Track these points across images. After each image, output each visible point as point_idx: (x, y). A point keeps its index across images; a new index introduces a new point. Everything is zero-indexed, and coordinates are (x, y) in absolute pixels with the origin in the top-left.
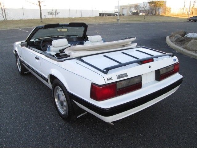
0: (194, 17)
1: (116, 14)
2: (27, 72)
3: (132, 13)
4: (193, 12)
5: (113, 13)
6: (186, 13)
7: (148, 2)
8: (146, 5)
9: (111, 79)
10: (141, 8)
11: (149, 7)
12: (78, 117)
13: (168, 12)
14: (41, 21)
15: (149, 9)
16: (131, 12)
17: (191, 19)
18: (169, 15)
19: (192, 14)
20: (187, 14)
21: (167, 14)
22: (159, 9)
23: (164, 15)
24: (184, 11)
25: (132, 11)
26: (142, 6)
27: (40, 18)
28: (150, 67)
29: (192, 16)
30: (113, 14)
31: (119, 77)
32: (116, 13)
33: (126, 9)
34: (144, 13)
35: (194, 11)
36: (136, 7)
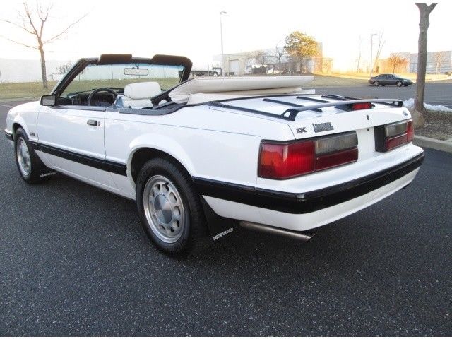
0: (379, 76)
1: (217, 73)
2: (45, 175)
3: (252, 69)
4: (378, 68)
5: (211, 69)
6: (365, 70)
7: (284, 47)
8: (281, 52)
9: (303, 130)
10: (272, 58)
11: (287, 57)
12: (215, 238)
13: (328, 66)
14: (46, 87)
15: (286, 60)
16: (247, 67)
17: (374, 80)
18: (330, 74)
19: (377, 71)
20: (367, 72)
21: (325, 72)
22: (307, 60)
23: (320, 73)
24: (361, 66)
25: (251, 66)
26: (273, 53)
27: (42, 80)
28: (368, 118)
29: (375, 75)
30: (210, 72)
31: (318, 128)
32: (215, 70)
33: (237, 62)
34: (277, 69)
35: (379, 65)
36: (260, 56)
